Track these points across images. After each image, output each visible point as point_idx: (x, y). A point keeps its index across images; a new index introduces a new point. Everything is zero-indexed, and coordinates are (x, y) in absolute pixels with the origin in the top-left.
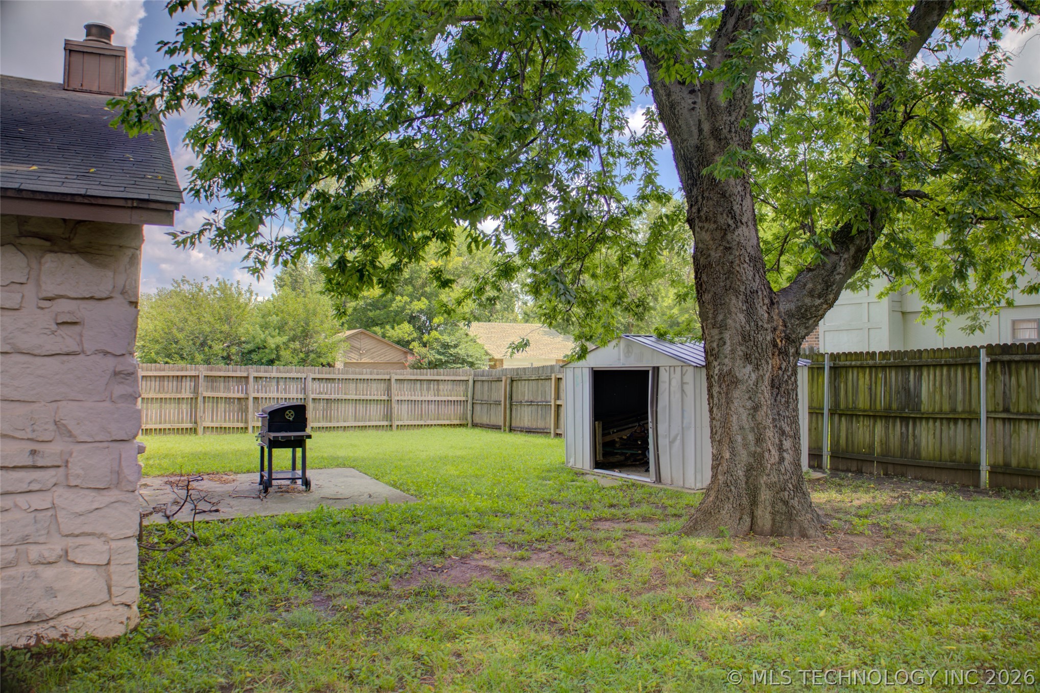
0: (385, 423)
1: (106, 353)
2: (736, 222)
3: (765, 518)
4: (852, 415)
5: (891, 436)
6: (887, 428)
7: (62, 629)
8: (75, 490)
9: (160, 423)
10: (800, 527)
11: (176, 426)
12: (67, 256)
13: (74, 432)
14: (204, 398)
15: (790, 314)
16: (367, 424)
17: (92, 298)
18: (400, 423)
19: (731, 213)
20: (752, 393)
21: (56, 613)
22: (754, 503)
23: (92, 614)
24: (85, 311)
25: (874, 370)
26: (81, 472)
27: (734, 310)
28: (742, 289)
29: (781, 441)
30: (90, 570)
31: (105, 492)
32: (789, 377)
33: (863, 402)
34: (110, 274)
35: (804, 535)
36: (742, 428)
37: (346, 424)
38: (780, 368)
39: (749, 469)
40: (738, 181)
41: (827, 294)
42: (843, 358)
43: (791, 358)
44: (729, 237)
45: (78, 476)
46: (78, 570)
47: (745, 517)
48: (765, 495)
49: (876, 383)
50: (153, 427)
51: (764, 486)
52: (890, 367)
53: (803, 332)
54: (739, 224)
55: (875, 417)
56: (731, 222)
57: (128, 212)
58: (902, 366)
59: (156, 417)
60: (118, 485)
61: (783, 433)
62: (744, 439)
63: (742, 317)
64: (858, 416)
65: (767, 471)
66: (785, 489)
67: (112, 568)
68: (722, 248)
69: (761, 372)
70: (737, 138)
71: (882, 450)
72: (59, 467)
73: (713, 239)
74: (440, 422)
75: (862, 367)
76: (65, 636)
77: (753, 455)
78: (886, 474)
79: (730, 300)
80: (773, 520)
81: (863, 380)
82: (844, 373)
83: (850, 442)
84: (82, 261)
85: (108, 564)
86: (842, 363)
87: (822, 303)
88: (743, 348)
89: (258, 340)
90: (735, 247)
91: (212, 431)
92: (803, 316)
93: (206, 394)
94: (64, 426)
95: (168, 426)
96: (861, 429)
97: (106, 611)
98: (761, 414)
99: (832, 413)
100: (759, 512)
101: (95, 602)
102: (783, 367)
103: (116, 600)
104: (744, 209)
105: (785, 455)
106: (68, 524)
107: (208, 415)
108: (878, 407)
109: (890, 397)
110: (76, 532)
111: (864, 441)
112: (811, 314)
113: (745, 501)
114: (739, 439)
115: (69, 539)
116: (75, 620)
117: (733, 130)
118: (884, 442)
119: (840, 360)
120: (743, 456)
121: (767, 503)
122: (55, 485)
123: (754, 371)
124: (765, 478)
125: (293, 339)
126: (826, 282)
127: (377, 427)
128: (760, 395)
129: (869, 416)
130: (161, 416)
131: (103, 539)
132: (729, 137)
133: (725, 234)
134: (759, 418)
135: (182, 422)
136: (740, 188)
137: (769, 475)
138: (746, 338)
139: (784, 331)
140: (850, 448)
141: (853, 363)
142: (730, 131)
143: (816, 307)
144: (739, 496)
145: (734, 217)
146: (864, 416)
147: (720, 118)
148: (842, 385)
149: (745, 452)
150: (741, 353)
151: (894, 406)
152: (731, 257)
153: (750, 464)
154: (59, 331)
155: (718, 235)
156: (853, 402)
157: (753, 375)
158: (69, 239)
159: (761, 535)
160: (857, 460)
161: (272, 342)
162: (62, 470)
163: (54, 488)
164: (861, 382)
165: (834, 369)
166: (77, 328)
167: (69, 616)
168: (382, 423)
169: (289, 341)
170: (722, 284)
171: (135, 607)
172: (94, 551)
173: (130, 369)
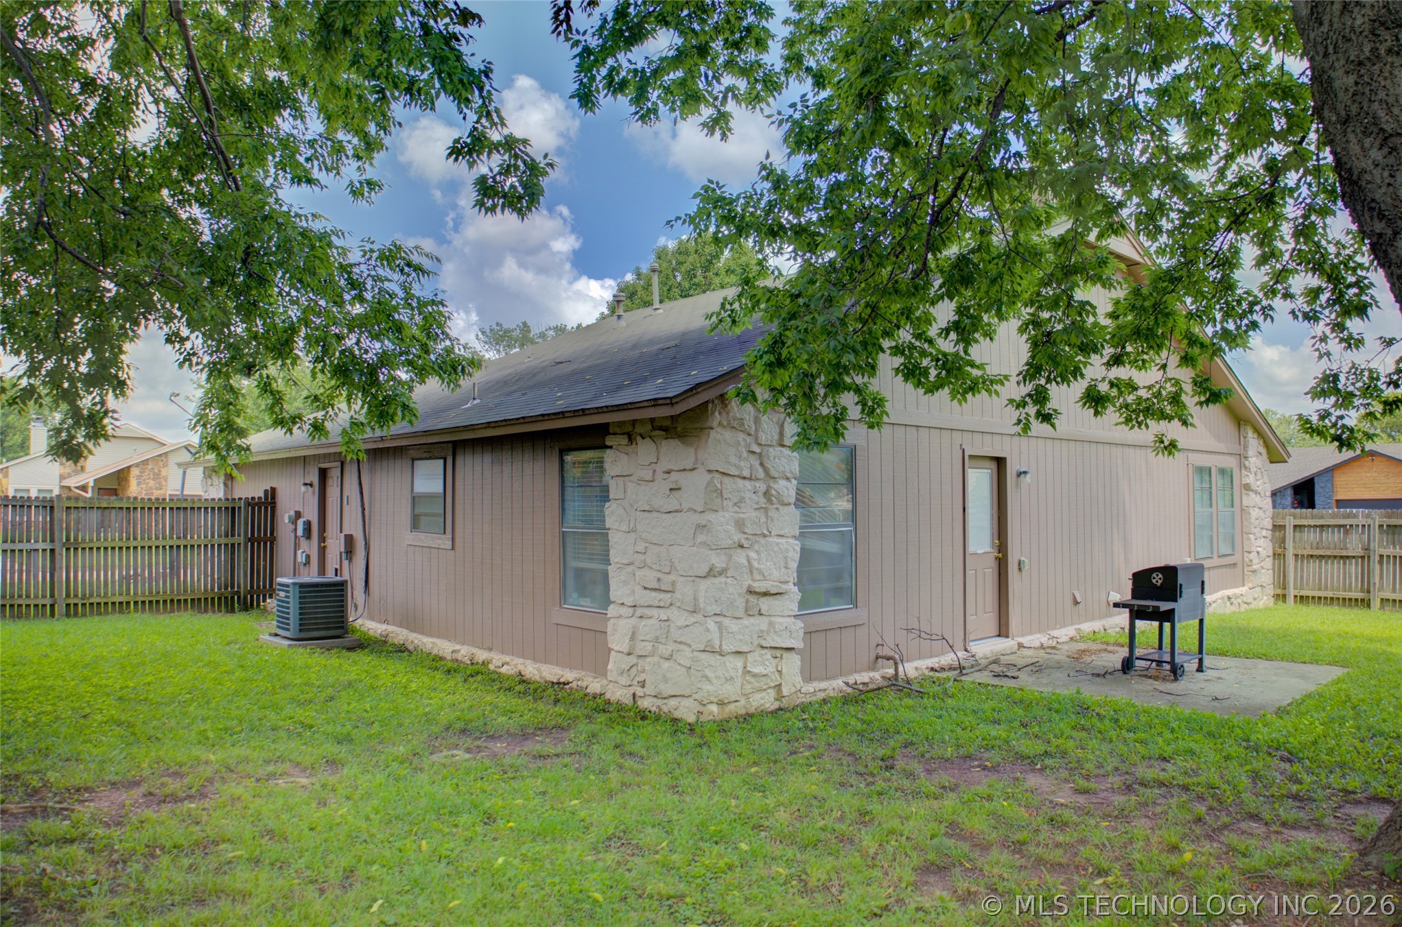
1: (694, 511)
7: (669, 707)
9: (1320, 589)
11: (1341, 594)
12: (672, 441)
13: (678, 568)
14: (1381, 556)
17: (684, 470)
21: (667, 695)
23: (683, 702)
24: (682, 479)
26: (680, 597)
30: (683, 670)
31: (693, 615)
34: (692, 450)
45: (679, 600)
46: (678, 667)
50: (1310, 593)
59: (1314, 580)
60: (699, 610)
72: (673, 592)
84: (679, 443)
85: (690, 667)
91: (1394, 606)
93: (1385, 552)
94: (674, 563)
95: (1330, 594)
97: (689, 702)
101: (684, 694)
107: (1388, 581)
110: (679, 640)
115: (676, 644)
122: (671, 605)
130: (1320, 580)
131: (691, 649)
135: (1350, 590)
154: (671, 495)
158: (676, 427)
163: (671, 607)
166: (679, 493)
167: (674, 699)
171: (714, 708)
172: (685, 657)
173: (704, 523)
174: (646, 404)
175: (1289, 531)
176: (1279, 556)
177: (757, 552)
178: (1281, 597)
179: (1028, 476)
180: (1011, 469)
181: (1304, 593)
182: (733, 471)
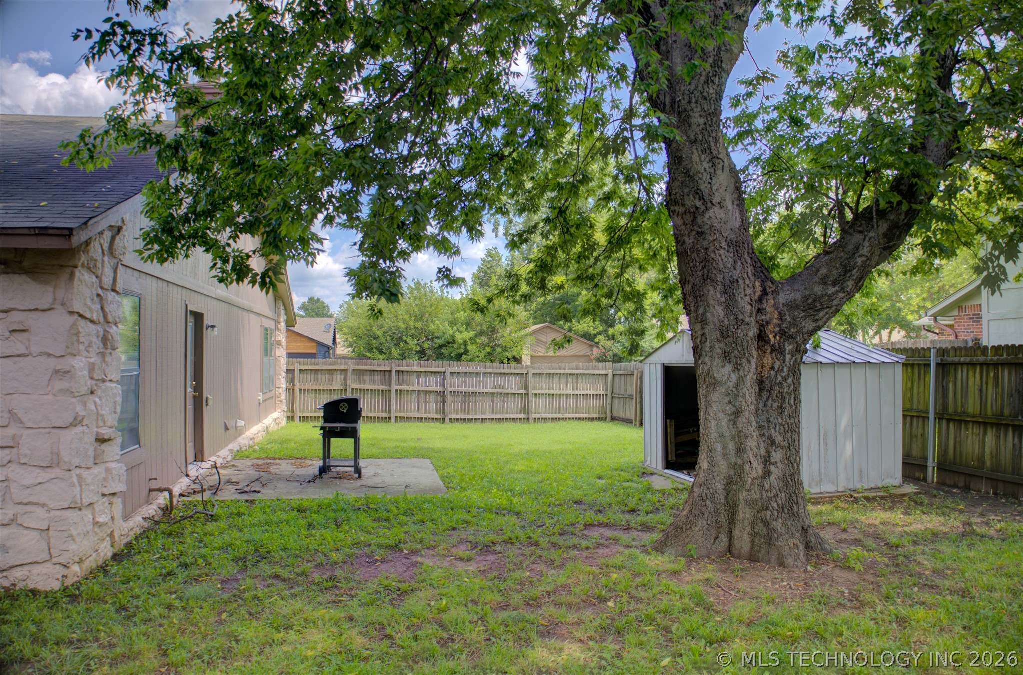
0: (523, 416)
1: (49, 355)
2: (705, 203)
3: (743, 541)
4: (959, 420)
5: (1003, 448)
6: (998, 438)
7: (12, 579)
8: (25, 467)
10: (779, 554)
12: (17, 276)
13: (24, 420)
15: (792, 306)
16: (505, 416)
17: (37, 310)
18: (537, 416)
19: (698, 192)
20: (734, 396)
21: (8, 566)
22: (732, 521)
23: (36, 570)
24: (31, 320)
25: (985, 368)
26: (28, 452)
27: (712, 302)
28: (720, 278)
29: (768, 452)
30: (35, 533)
31: (49, 470)
32: (785, 379)
33: (973, 406)
34: (50, 289)
35: (782, 564)
36: (722, 436)
37: (484, 417)
38: (773, 368)
39: (729, 483)
40: (703, 157)
41: (844, 281)
42: (952, 353)
43: (788, 357)
44: (700, 220)
45: (26, 456)
46: (26, 532)
47: (722, 536)
48: (745, 514)
49: (987, 384)
50: (309, 415)
51: (743, 503)
52: (1003, 365)
53: (809, 325)
54: (709, 205)
55: (985, 424)
56: (699, 204)
57: (35, 238)
58: (1016, 364)
60: (58, 465)
61: (773, 443)
62: (724, 448)
63: (720, 311)
64: (967, 422)
65: (748, 487)
66: (767, 509)
67: (51, 533)
68: (694, 233)
69: (742, 373)
70: (699, 109)
71: (992, 464)
72: (12, 447)
73: (685, 224)
74: (578, 416)
75: (972, 365)
76: (14, 585)
77: (734, 466)
78: (995, 494)
79: (709, 291)
80: (753, 542)
81: (974, 380)
82: (953, 371)
83: (958, 453)
84: (28, 280)
85: (48, 530)
86: (950, 360)
87: (837, 291)
88: (722, 345)
89: (448, 336)
90: (708, 232)
92: (812, 307)
94: (16, 414)
96: (970, 438)
97: (47, 569)
98: (742, 421)
99: (940, 417)
100: (737, 533)
101: (39, 559)
102: (777, 367)
103: (55, 560)
104: (715, 188)
105: (773, 468)
106: (18, 494)
108: (989, 413)
109: (1003, 401)
110: (25, 501)
111: (973, 453)
112: (821, 304)
113: (723, 519)
114: (719, 448)
115: (20, 506)
116: (21, 573)
117: (694, 100)
118: (994, 454)
119: (949, 356)
120: (723, 467)
121: (746, 523)
122: (10, 462)
123: (734, 371)
124: (745, 494)
125: (481, 334)
126: (845, 267)
127: (514, 420)
128: (741, 399)
129: (979, 423)
131: (46, 509)
132: (689, 108)
133: (695, 218)
134: (740, 425)
136: (706, 165)
137: (749, 491)
138: (724, 334)
139: (780, 326)
140: (958, 461)
141: (963, 359)
142: (690, 102)
143: (830, 296)
144: (717, 513)
145: (702, 198)
146: (974, 422)
147: (678, 88)
148: (951, 385)
149: (725, 463)
150: (719, 351)
151: (1007, 412)
152: (705, 243)
153: (731, 477)
154: (12, 338)
155: (689, 219)
156: (963, 406)
157: (733, 376)
158: (21, 262)
159: (739, 558)
160: (966, 474)
161: (460, 338)
162: (15, 450)
163: (10, 465)
164: (971, 383)
165: (943, 367)
166: (26, 335)
167: (19, 569)
168: (519, 416)
169: (476, 336)
170: (700, 274)
171: (76, 568)
172: (38, 518)
173: (67, 368)
174: (26, 232)
175: (297, 373)
176: (291, 391)
177: (100, 398)
178: (291, 418)
179: (216, 329)
180: (207, 321)
181: (306, 415)
182: (88, 316)
